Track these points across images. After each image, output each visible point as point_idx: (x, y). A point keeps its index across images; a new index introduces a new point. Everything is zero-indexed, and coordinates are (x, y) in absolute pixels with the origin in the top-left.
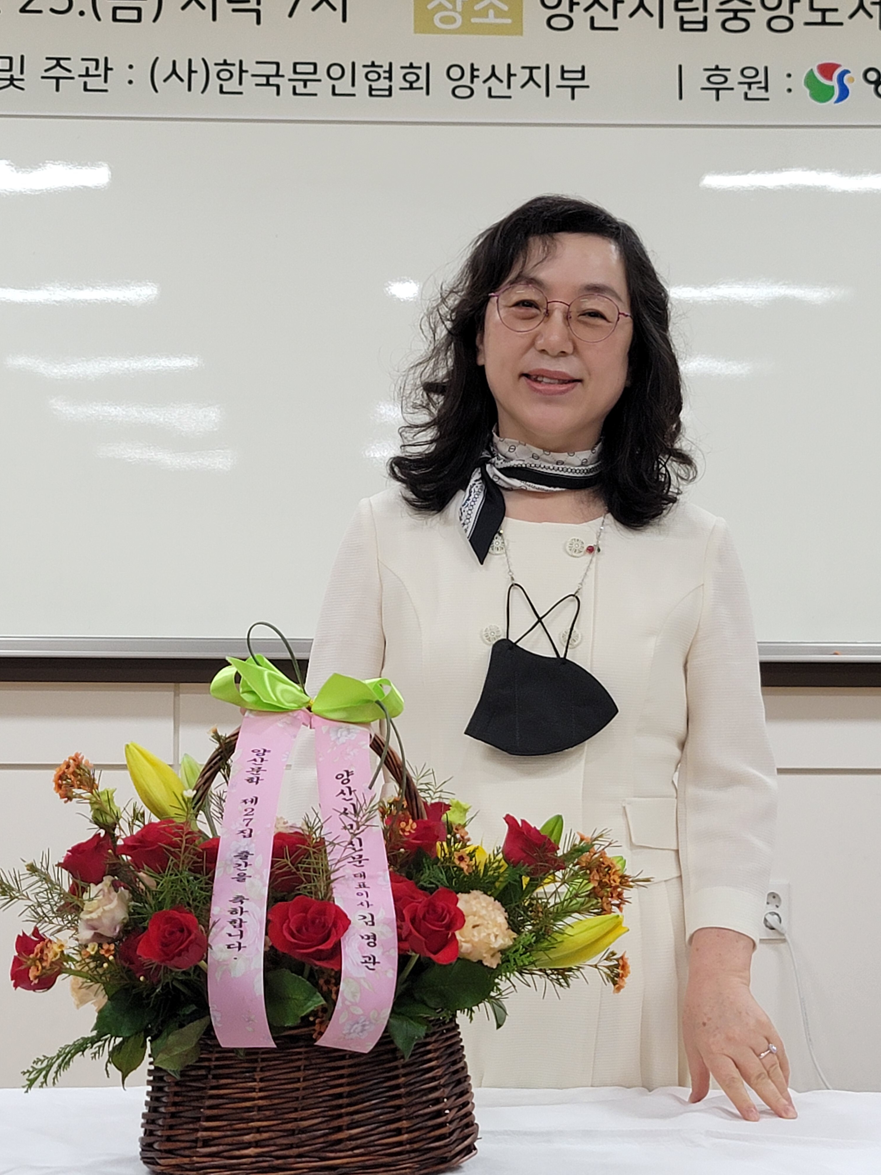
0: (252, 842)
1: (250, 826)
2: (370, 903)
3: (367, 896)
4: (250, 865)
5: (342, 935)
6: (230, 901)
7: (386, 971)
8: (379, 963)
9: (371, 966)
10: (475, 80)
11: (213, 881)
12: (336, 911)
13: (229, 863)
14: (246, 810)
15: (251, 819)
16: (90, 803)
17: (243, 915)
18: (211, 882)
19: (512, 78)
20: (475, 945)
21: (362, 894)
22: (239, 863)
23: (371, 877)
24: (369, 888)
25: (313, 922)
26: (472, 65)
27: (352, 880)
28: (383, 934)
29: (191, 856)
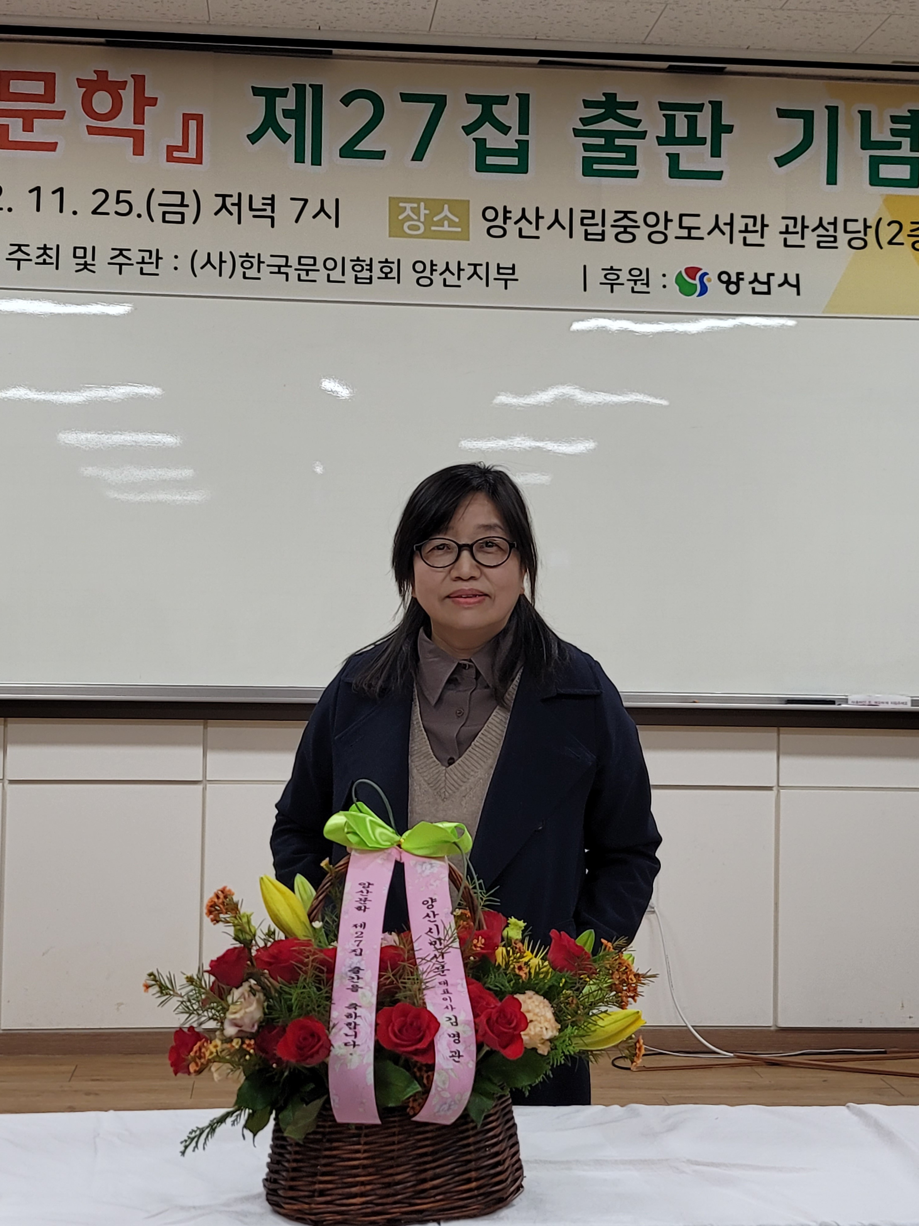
0: (362, 960)
1: (360, 947)
2: (453, 1007)
3: (451, 1001)
4: (362, 978)
5: (435, 1035)
6: (346, 1007)
7: (468, 1063)
8: (462, 1056)
9: (457, 1059)
10: (434, 272)
11: (332, 991)
12: (429, 1015)
13: (344, 976)
14: (356, 933)
15: (361, 941)
16: (233, 926)
17: (357, 1019)
18: (330, 992)
19: (461, 272)
20: (532, 1038)
21: (447, 999)
22: (352, 976)
23: (453, 985)
24: (451, 993)
25: (411, 1024)
26: (432, 261)
27: (438, 987)
28: (464, 1032)
29: (314, 971)
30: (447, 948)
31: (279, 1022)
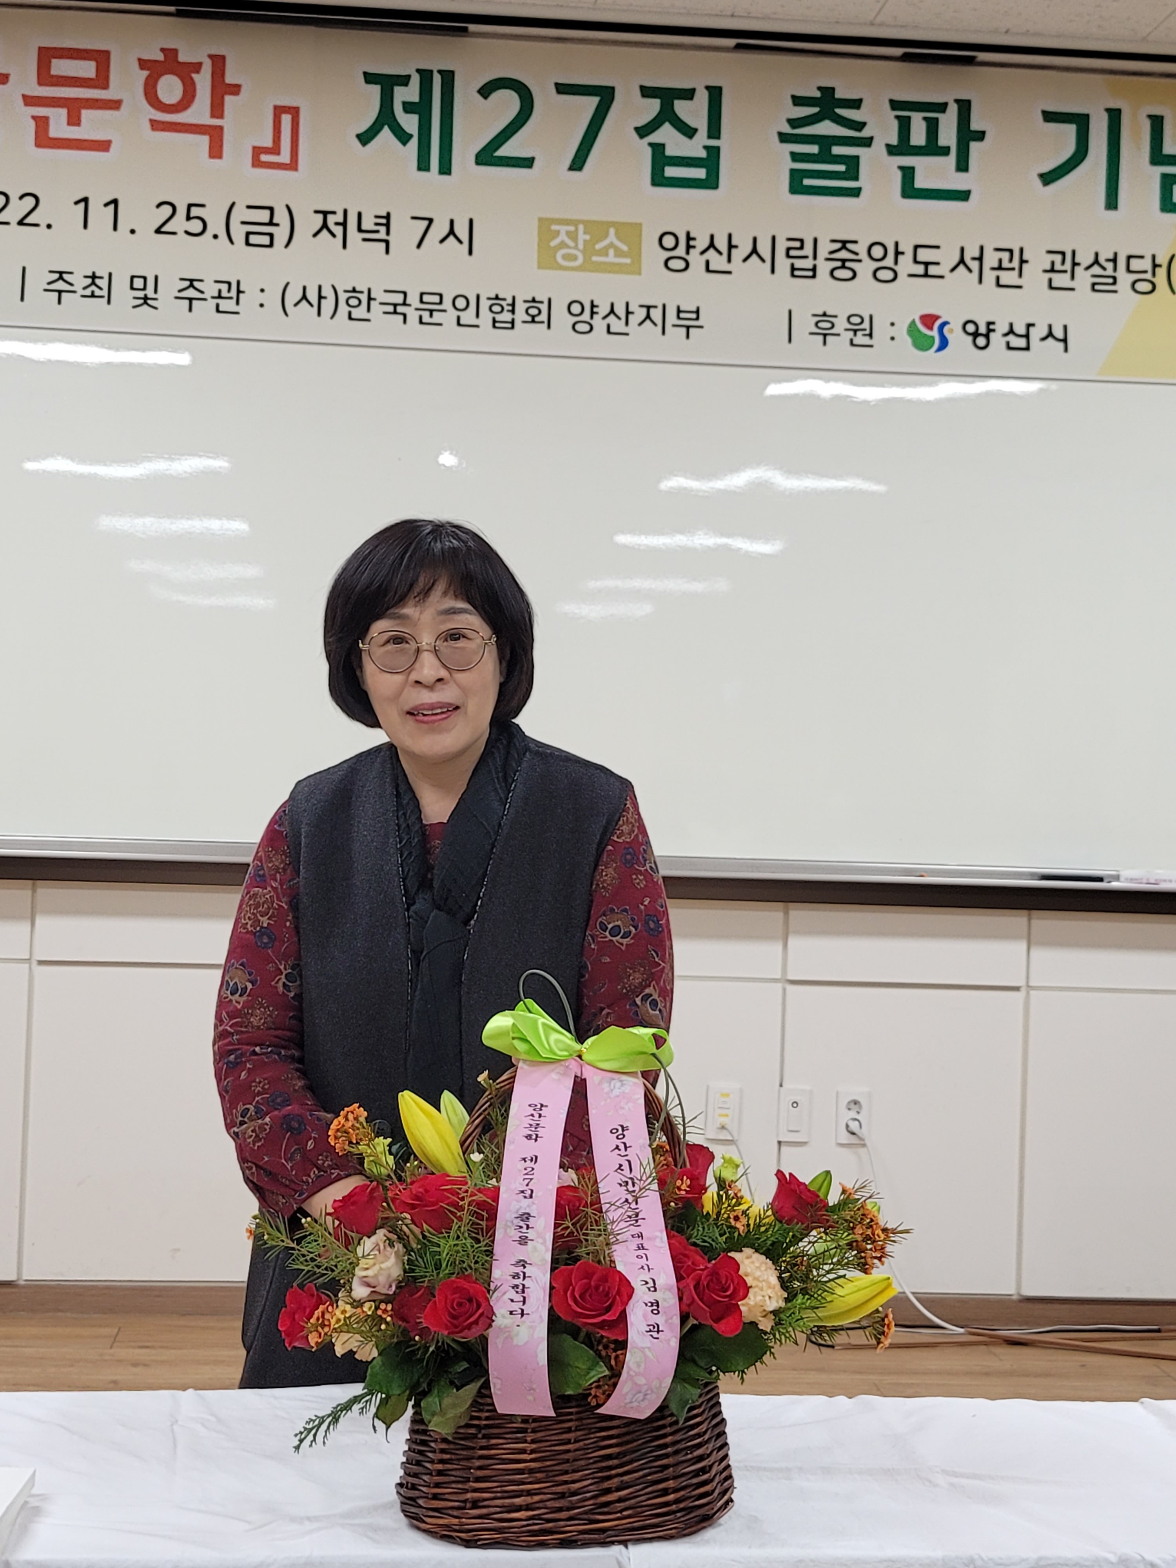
0: (533, 1203)
1: (530, 1187)
2: (650, 1268)
3: (647, 1260)
4: (532, 1228)
5: (627, 1304)
6: (512, 1265)
7: (669, 1340)
8: (662, 1331)
9: (655, 1335)
11: (494, 1244)
12: (619, 1277)
13: (509, 1224)
14: (525, 1169)
15: (531, 1179)
17: (525, 1280)
18: (491, 1244)
20: (752, 1310)
21: (642, 1257)
22: (520, 1225)
23: (649, 1239)
24: (647, 1249)
25: (597, 1288)
27: (631, 1241)
28: (665, 1300)
29: (470, 1217)
30: (644, 1190)
31: (423, 1282)
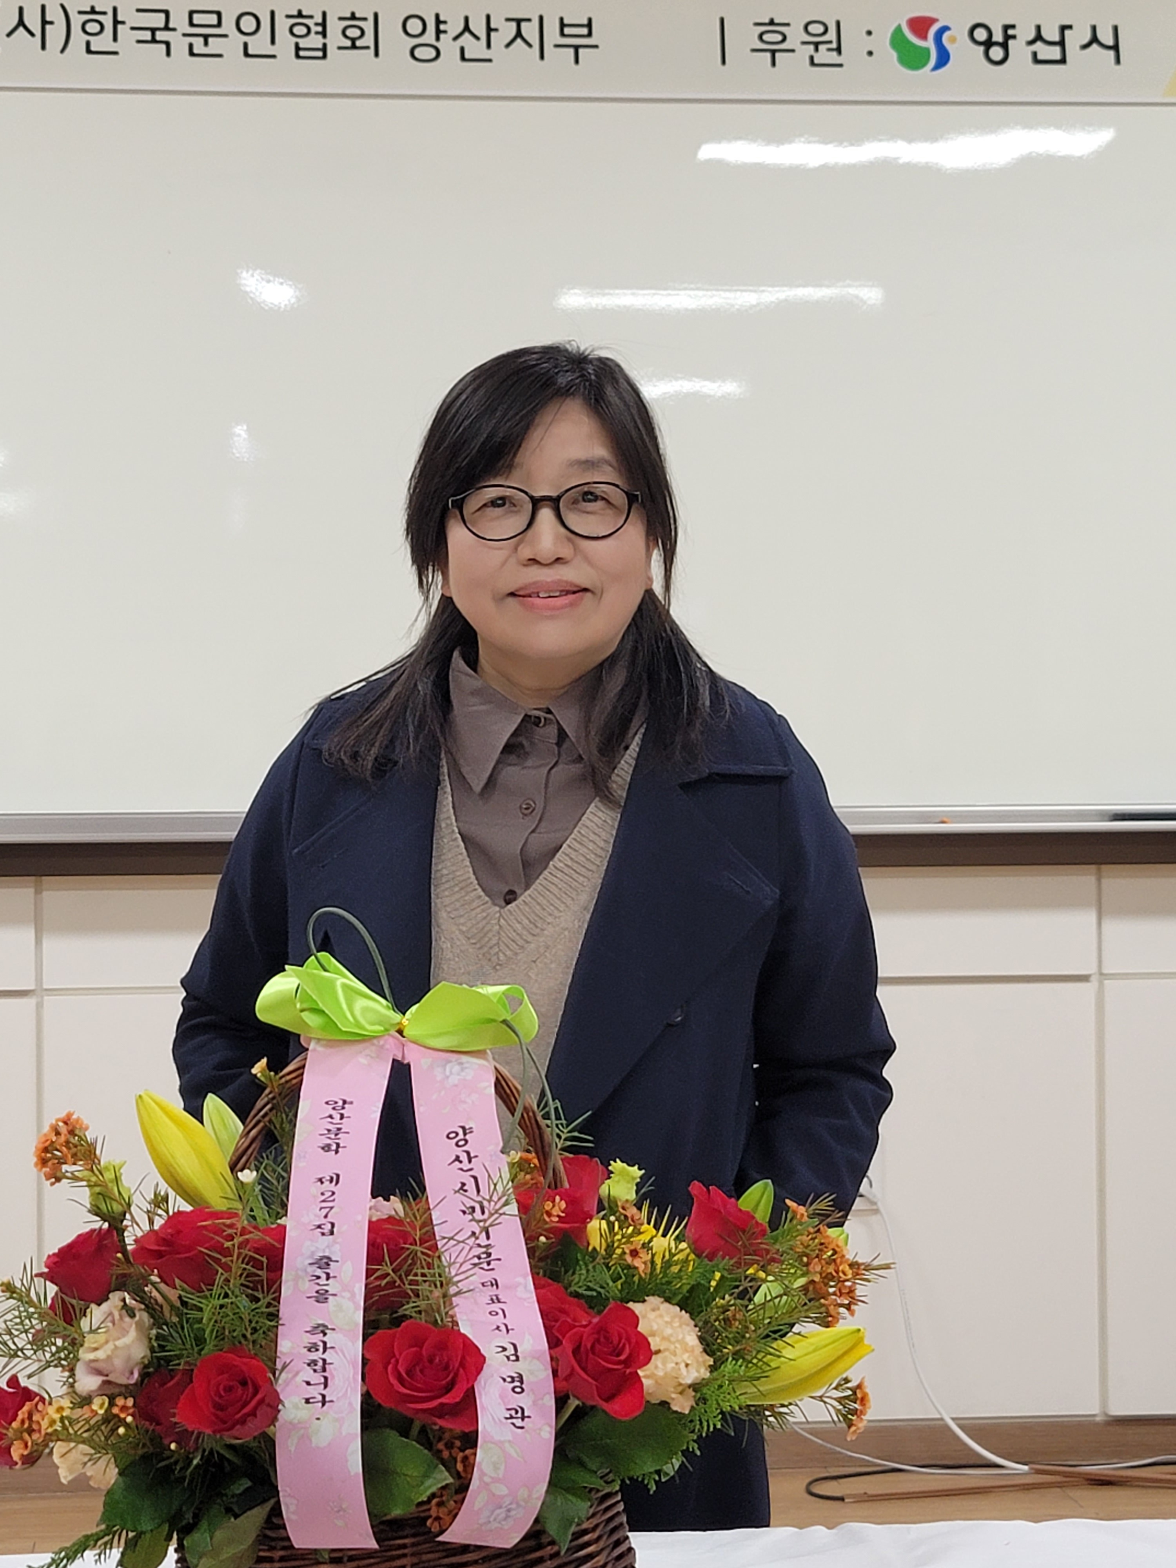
0: (335, 1242)
1: (330, 1219)
2: (509, 1327)
3: (505, 1316)
4: (335, 1277)
5: (476, 1379)
6: (307, 1332)
7: (540, 1429)
8: (529, 1417)
9: (519, 1423)
10: (442, 36)
11: (279, 1303)
12: (464, 1342)
13: (300, 1273)
14: (323, 1194)
15: (332, 1208)
16: (88, 1186)
17: (327, 1353)
18: (276, 1303)
19: (493, 34)
20: (660, 1381)
21: (497, 1314)
22: (316, 1274)
23: (508, 1287)
24: (504, 1302)
25: (431, 1361)
26: (437, 15)
27: (481, 1291)
28: (531, 1372)
29: (244, 1266)
30: (496, 1216)
31: (179, 1364)
